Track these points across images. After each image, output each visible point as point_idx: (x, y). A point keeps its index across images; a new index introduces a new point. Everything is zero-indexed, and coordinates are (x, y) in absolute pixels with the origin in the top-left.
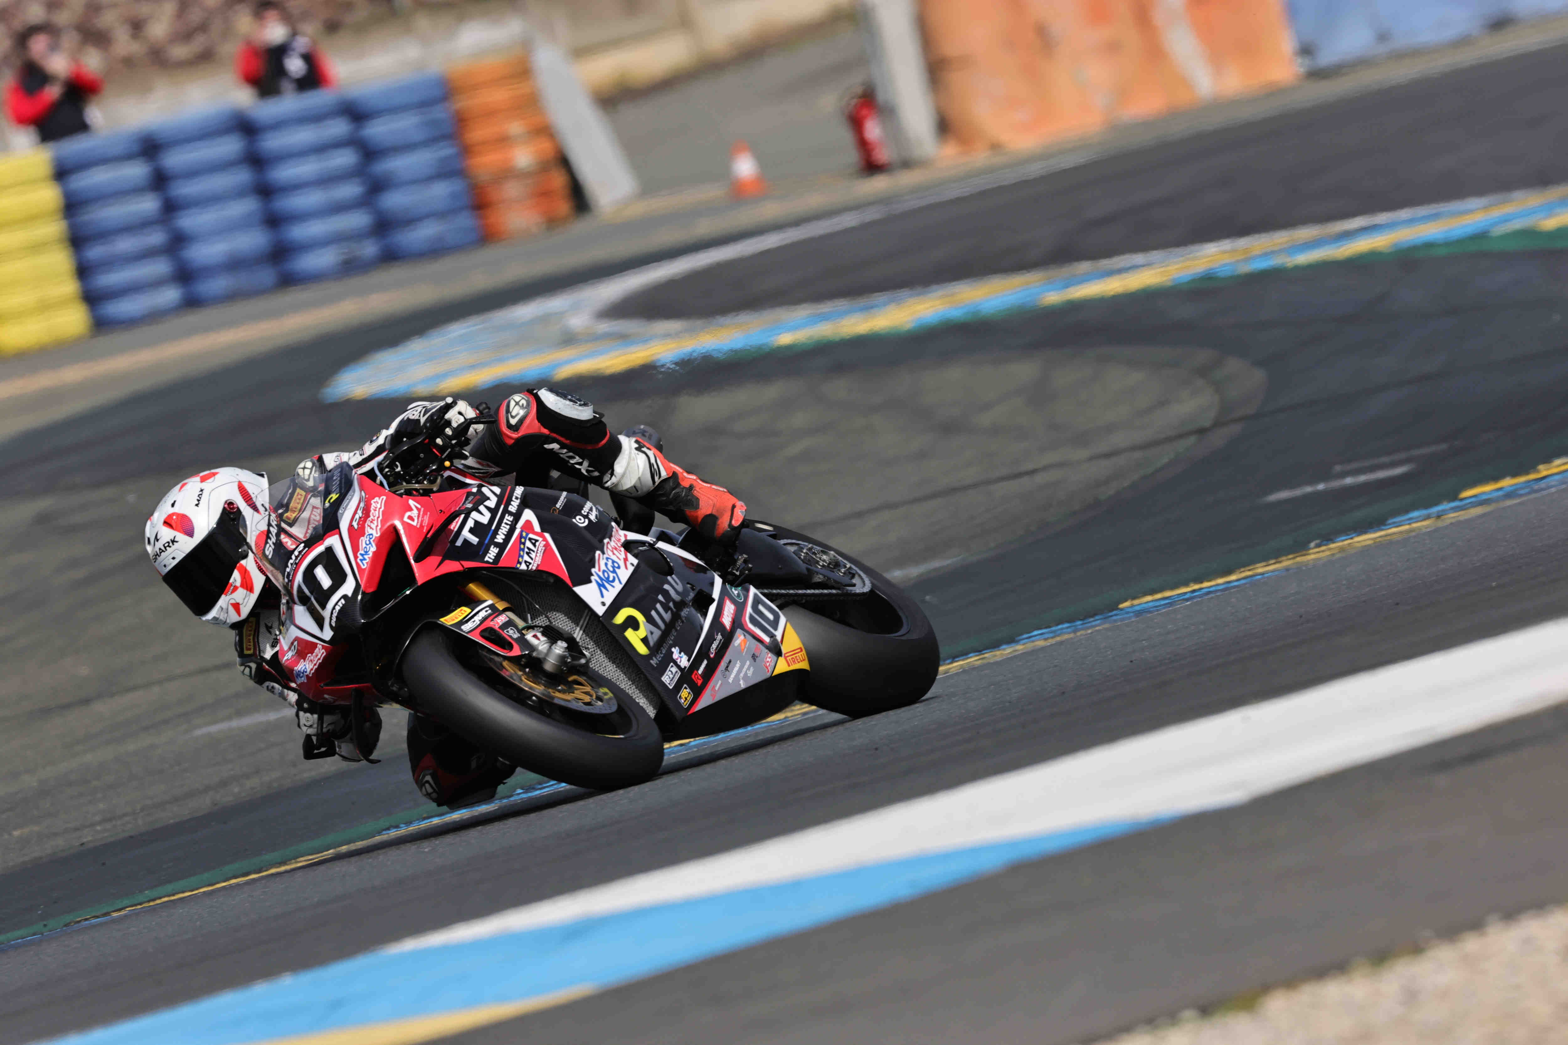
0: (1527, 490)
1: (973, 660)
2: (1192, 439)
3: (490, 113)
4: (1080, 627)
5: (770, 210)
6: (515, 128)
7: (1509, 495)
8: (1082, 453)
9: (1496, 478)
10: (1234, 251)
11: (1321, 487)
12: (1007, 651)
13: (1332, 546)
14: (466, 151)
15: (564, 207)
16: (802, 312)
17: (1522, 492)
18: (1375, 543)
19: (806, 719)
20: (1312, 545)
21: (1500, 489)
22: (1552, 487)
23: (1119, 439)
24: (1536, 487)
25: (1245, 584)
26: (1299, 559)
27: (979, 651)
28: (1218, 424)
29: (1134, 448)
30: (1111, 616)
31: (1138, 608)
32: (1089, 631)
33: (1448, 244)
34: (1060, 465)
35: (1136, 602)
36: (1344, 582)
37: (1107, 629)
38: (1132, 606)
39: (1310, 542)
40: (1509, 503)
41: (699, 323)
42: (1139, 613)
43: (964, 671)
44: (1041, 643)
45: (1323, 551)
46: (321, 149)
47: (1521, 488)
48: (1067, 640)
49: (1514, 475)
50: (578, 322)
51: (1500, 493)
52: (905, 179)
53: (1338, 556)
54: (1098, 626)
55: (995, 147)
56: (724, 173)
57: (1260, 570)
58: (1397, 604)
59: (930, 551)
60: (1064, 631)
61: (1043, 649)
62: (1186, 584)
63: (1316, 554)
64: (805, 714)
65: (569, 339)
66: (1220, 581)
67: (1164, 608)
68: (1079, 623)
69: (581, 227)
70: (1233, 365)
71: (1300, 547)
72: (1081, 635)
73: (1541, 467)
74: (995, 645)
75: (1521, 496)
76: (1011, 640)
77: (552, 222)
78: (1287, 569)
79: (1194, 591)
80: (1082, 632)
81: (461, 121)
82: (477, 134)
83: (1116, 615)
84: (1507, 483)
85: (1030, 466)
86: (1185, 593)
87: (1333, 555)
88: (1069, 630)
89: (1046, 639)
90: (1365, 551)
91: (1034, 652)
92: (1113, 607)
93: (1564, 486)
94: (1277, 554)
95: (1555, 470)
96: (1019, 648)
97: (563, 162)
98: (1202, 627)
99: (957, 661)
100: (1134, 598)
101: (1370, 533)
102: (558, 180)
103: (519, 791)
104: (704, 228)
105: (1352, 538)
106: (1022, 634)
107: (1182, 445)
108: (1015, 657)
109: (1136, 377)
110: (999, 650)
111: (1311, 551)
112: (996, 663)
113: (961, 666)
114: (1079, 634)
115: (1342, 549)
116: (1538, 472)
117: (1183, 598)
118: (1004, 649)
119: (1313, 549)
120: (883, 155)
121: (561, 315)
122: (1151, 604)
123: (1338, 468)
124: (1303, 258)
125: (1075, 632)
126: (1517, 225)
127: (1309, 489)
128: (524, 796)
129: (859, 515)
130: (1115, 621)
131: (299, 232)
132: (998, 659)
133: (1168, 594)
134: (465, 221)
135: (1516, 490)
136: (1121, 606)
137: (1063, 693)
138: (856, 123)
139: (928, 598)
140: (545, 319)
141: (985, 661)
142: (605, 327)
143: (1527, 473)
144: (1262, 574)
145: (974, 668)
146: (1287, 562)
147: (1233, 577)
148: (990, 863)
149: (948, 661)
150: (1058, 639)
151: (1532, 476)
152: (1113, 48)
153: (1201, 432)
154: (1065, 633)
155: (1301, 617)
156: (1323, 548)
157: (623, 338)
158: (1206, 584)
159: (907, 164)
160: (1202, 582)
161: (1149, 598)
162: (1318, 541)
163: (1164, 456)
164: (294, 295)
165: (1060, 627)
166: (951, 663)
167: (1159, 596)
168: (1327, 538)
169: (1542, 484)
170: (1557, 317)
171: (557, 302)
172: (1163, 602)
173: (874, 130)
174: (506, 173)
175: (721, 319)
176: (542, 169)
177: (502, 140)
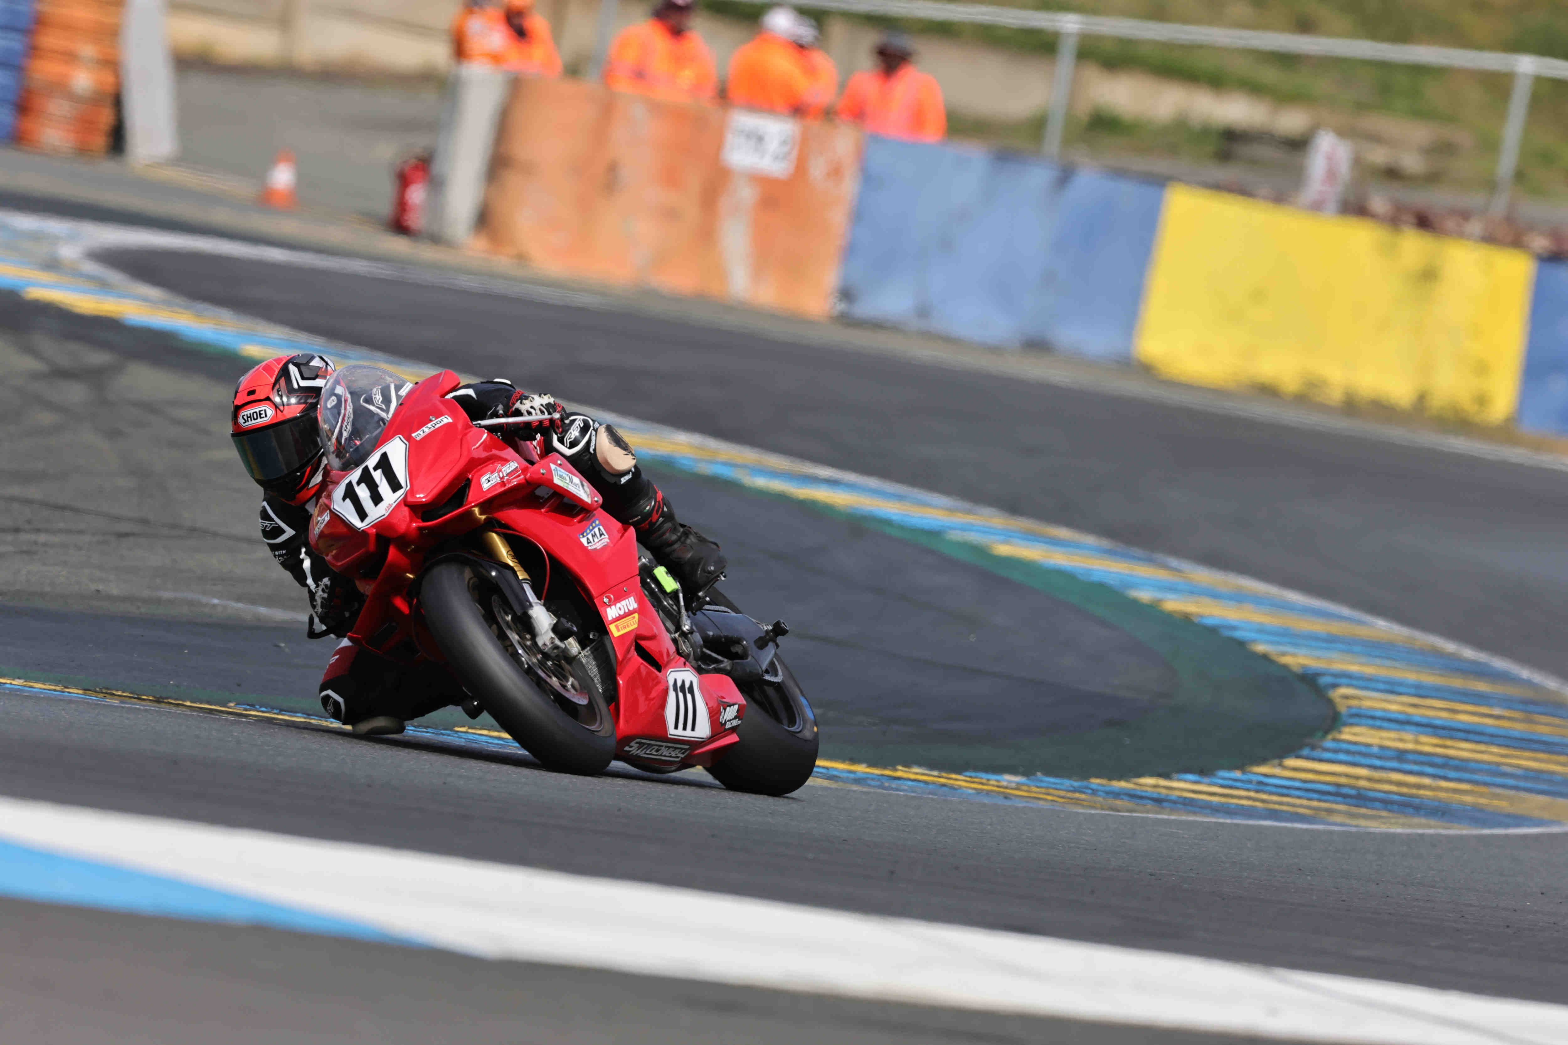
0: (878, 783)
3: (69, 28)
5: (288, 227)
6: (88, 50)
7: (858, 781)
9: (853, 760)
10: (701, 448)
15: (100, 142)
17: (872, 783)
19: (123, 707)
21: (850, 772)
22: (900, 791)
24: (887, 785)
30: (443, 734)
31: (471, 737)
33: (902, 528)
35: (473, 731)
38: (466, 732)
40: (855, 788)
41: (179, 300)
47: (873, 779)
49: (871, 765)
50: (69, 252)
51: (852, 776)
52: (427, 253)
55: (521, 258)
56: (260, 174)
58: (713, 836)
65: (52, 265)
67: (495, 748)
69: (108, 167)
73: (900, 768)
75: (869, 785)
77: (83, 151)
81: (39, 22)
82: (49, 40)
83: (449, 735)
84: (861, 769)
92: (448, 726)
93: (913, 795)
95: (912, 776)
97: (117, 101)
98: (524, 780)
99: (282, 715)
100: (471, 726)
102: (105, 116)
104: (224, 217)
110: (326, 721)
116: (896, 770)
118: (332, 723)
120: (416, 220)
121: (55, 239)
122: (484, 738)
124: (761, 482)
126: (974, 537)
134: (3, 116)
135: (867, 778)
136: (456, 729)
137: (370, 785)
138: (403, 181)
140: (38, 237)
142: (94, 268)
143: (885, 767)
148: (235, 913)
149: (275, 711)
151: (887, 772)
152: (670, 214)
155: (620, 810)
157: (103, 286)
159: (436, 239)
161: (485, 732)
166: (277, 714)
167: (494, 734)
169: (894, 784)
170: (973, 638)
171: (55, 226)
172: (496, 741)
173: (417, 195)
174: (61, 88)
175: (201, 306)
176: (95, 100)
177: (70, 57)
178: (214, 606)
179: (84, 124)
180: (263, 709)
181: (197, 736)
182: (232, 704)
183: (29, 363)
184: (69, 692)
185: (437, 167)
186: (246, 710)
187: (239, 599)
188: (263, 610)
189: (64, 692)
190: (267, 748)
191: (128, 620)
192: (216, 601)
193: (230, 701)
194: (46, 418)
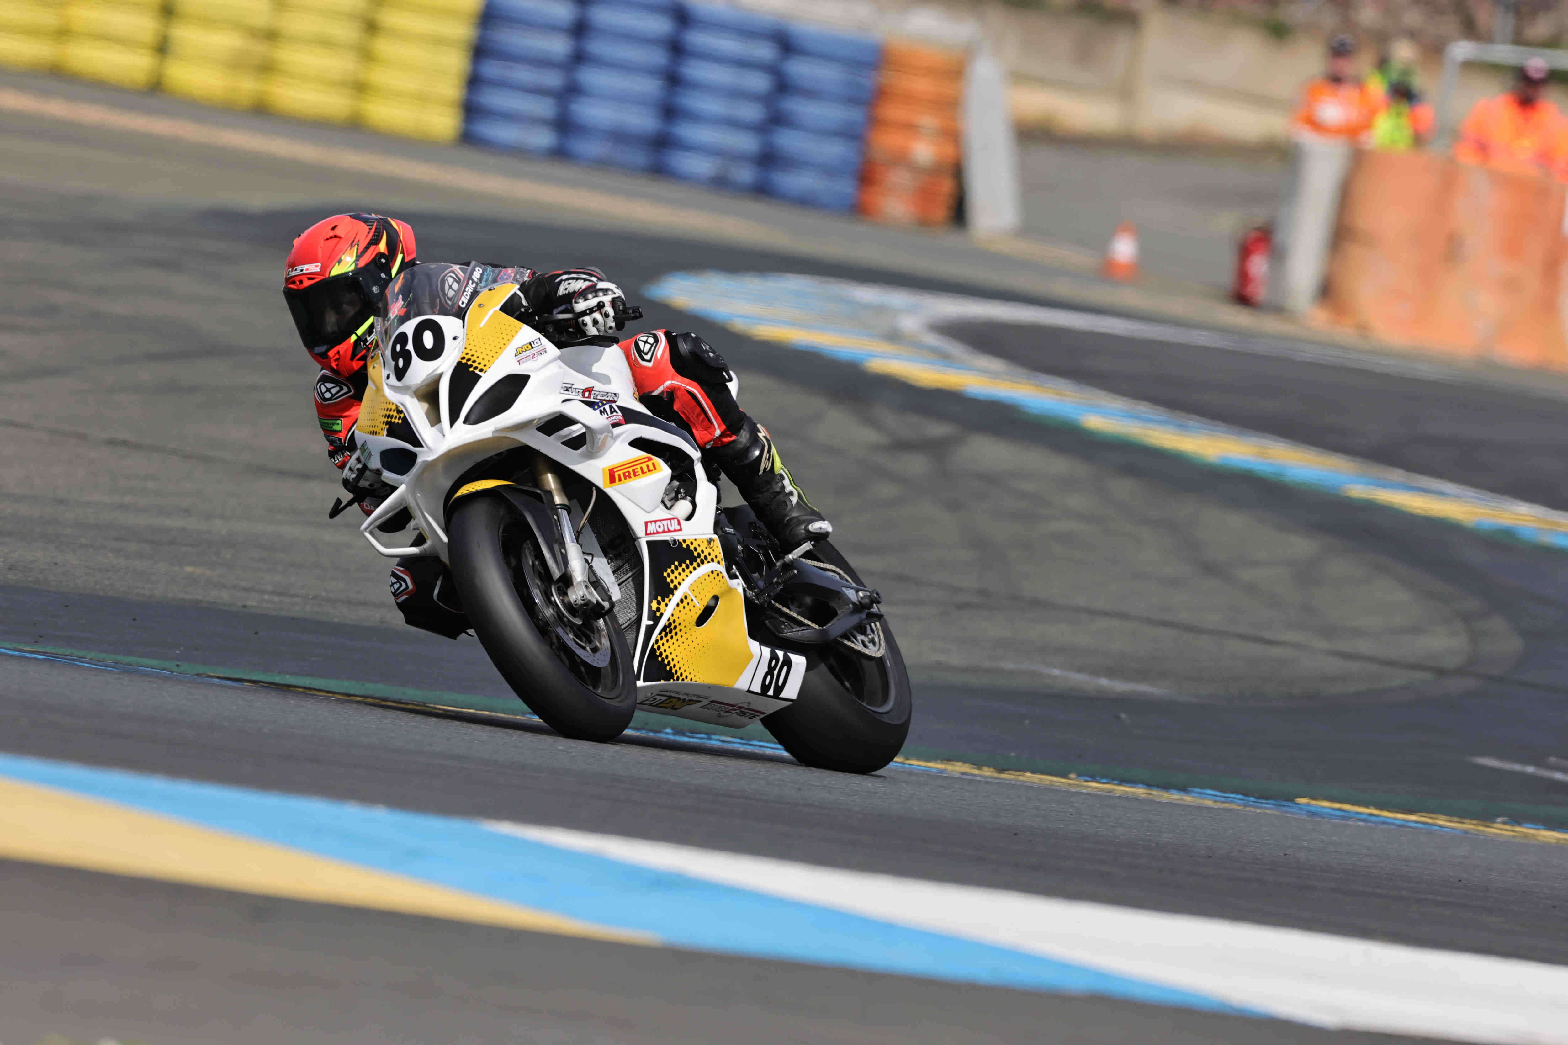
1: (1140, 791)
2: (1428, 676)
3: (912, 98)
4: (1251, 803)
5: (1129, 298)
6: (928, 121)
8: (1322, 644)
10: (1542, 518)
11: (1530, 769)
12: (1174, 796)
13: (1518, 829)
14: (874, 122)
15: (941, 212)
16: (1119, 404)
18: (1557, 843)
19: (964, 779)
20: (1499, 820)
23: (1364, 646)
25: (1421, 829)
26: (1481, 828)
27: (1149, 785)
28: (1459, 672)
29: (1371, 659)
30: (1284, 806)
31: (1313, 809)
32: (1258, 811)
34: (1297, 646)
35: (1313, 802)
36: (1514, 867)
37: (1274, 815)
38: (1308, 805)
39: (1499, 816)
41: (1021, 371)
42: (1311, 814)
43: (1127, 798)
44: (1209, 803)
45: (1506, 830)
46: (742, 64)
48: (1234, 810)
50: (910, 324)
52: (1268, 324)
53: (1517, 840)
54: (1268, 809)
55: (1363, 328)
56: (1102, 244)
57: (1441, 823)
58: (1554, 907)
59: (1142, 675)
60: (1235, 800)
61: (1209, 809)
62: (1367, 806)
63: (1499, 830)
64: (963, 773)
65: (894, 336)
66: (1400, 816)
67: (1335, 819)
68: (1252, 799)
69: (951, 239)
70: (1497, 624)
71: (1487, 817)
72: (1250, 811)
74: (1166, 787)
76: (1183, 788)
77: (924, 223)
78: (1466, 832)
79: (1371, 815)
80: (1252, 809)
81: (880, 95)
82: (892, 112)
83: (1289, 806)
85: (1267, 635)
86: (1361, 813)
87: (1514, 837)
88: (1240, 802)
89: (1216, 801)
90: (1545, 847)
91: (1200, 808)
92: (1290, 798)
94: (1463, 815)
96: (1188, 799)
97: (958, 172)
98: (1365, 851)
100: (1314, 798)
101: (1558, 832)
102: (947, 186)
103: (669, 730)
104: (1062, 288)
105: (1538, 829)
106: (1195, 787)
107: (1419, 675)
108: (1179, 805)
109: (1402, 596)
110: (1167, 792)
111: (1496, 825)
112: (1159, 803)
113: (1126, 792)
114: (1248, 809)
115: (1525, 836)
117: (1358, 817)
118: (1172, 794)
119: (1499, 823)
120: (1258, 291)
121: (896, 311)
122: (1326, 810)
123: (1553, 760)
125: (1245, 805)
127: (1517, 767)
128: (672, 737)
129: (1092, 613)
130: (1287, 812)
131: (688, 132)
132: (1163, 800)
133: (1347, 807)
134: (845, 187)
136: (1298, 800)
137: (1210, 857)
138: (1245, 251)
139: (1123, 716)
140: (880, 309)
141: (1150, 797)
142: (932, 340)
144: (1441, 827)
145: (1137, 799)
146: (1469, 826)
147: (1413, 818)
148: (1076, 984)
149: (1116, 782)
150: (1227, 805)
152: (1512, 285)
153: (1441, 672)
154: (1235, 803)
155: (1460, 880)
156: (1507, 827)
157: (945, 358)
158: (1386, 814)
159: (1277, 310)
160: (1381, 809)
161: (1326, 804)
162: (1505, 819)
163: (1398, 679)
164: (661, 188)
165: (1233, 796)
167: (1337, 805)
168: (1516, 819)
171: (897, 298)
172: (1338, 813)
173: (1259, 265)
174: (901, 160)
175: (1044, 377)
176: (936, 170)
177: (910, 128)
178: (1056, 677)
179: (925, 195)
180: (1104, 781)
181: (1037, 808)
182: (1073, 776)
183: (868, 435)
184: (910, 764)
185: (1279, 237)
186: (1086, 781)
187: (1080, 670)
188: (1104, 682)
189: (904, 764)
190: (1107, 820)
191: (969, 691)
192: (1056, 672)
193: (1070, 772)
194: (886, 490)
